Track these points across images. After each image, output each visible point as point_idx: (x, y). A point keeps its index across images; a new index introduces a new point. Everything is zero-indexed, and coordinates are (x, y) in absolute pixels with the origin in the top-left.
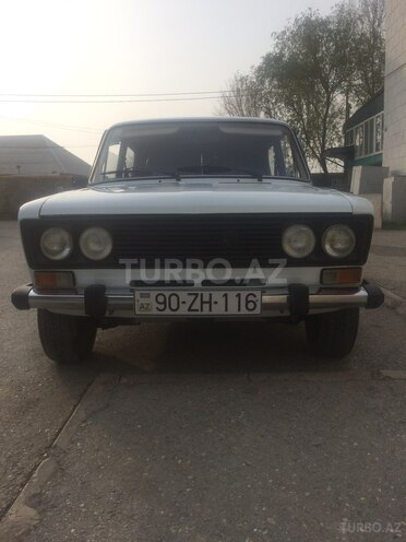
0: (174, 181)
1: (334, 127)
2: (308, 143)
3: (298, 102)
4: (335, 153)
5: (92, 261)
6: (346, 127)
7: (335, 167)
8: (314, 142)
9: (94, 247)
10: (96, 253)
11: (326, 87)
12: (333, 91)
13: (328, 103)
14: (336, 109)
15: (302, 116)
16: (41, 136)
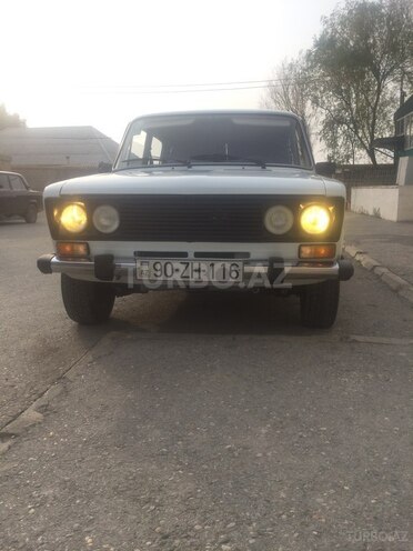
0: (186, 168)
1: (385, 115)
2: (356, 133)
3: (347, 91)
4: (384, 143)
5: (101, 233)
6: (397, 115)
7: (384, 157)
8: (364, 133)
9: (104, 222)
10: (106, 227)
11: (377, 75)
12: (384, 77)
13: (379, 91)
14: (388, 97)
15: (350, 104)
16: (91, 127)
